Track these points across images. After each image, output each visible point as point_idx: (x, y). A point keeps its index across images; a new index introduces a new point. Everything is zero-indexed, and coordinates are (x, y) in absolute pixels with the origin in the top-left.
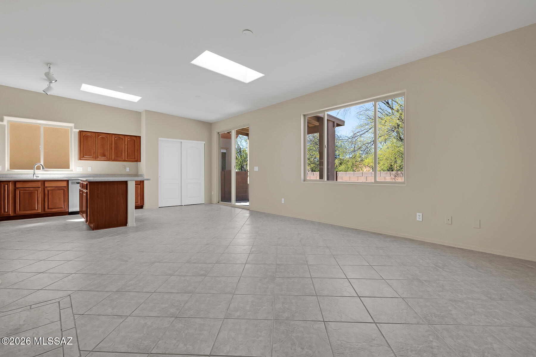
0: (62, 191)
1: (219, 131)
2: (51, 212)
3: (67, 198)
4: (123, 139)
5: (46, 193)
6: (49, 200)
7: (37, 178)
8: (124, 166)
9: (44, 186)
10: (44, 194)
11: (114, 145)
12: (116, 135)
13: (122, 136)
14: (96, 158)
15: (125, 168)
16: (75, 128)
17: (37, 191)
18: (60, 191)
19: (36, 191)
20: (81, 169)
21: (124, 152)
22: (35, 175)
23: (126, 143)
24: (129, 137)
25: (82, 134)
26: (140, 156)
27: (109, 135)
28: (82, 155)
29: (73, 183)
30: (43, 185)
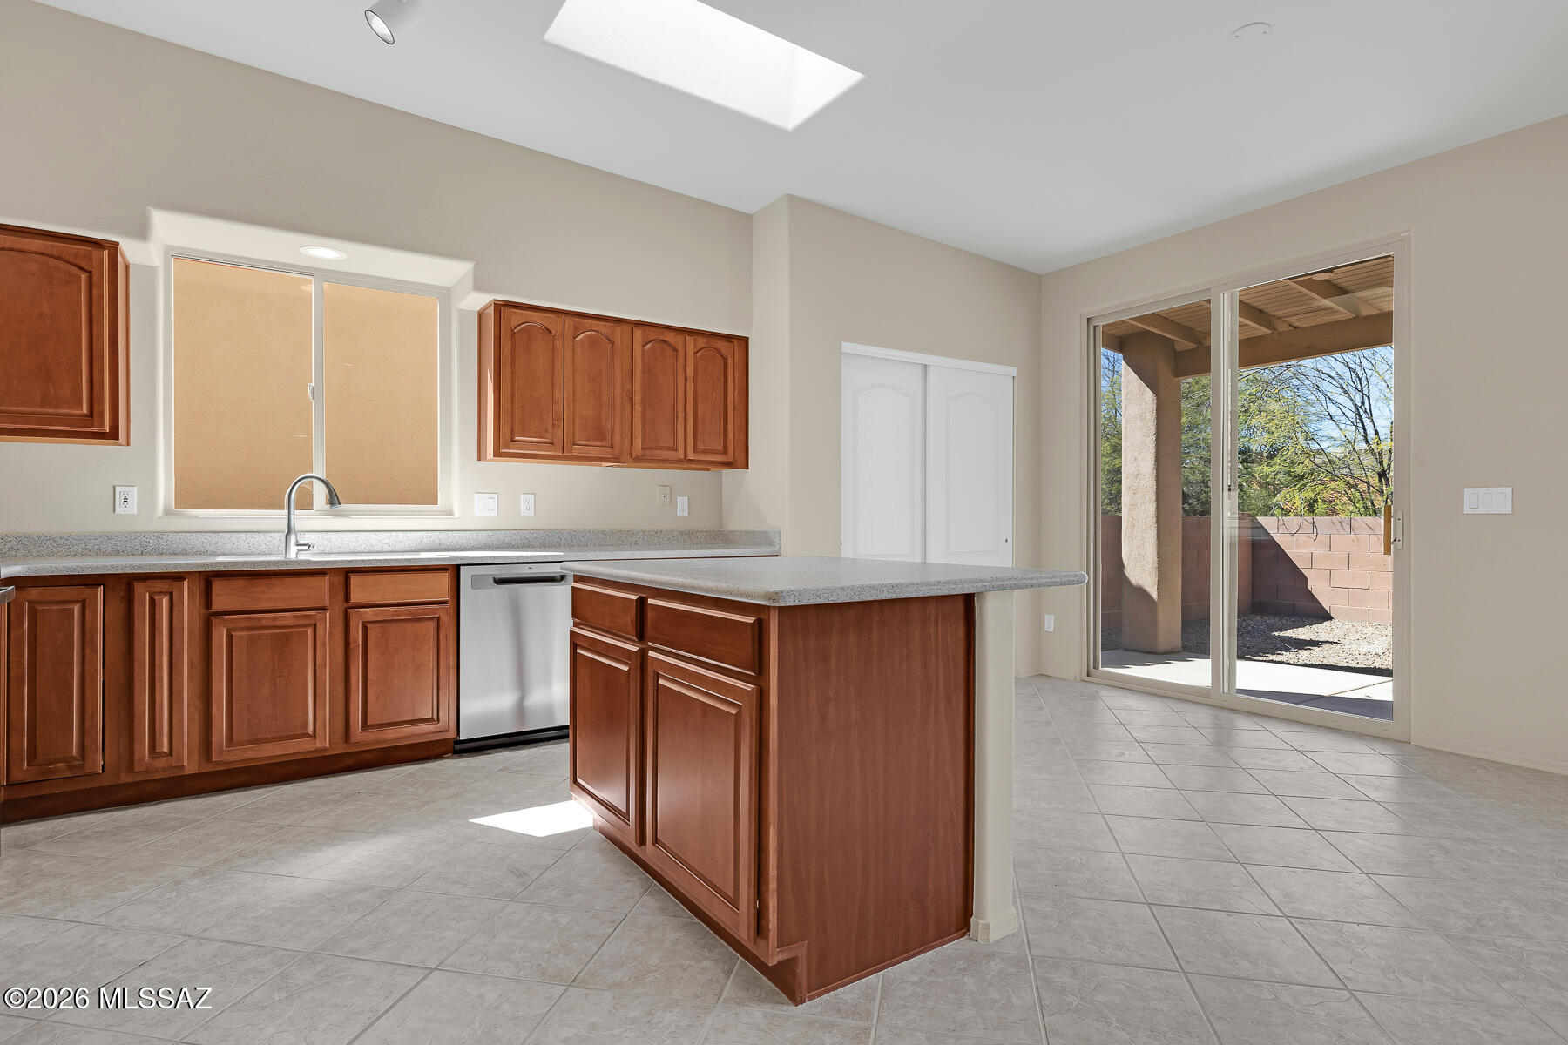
0: (432, 625)
1: (1093, 309)
2: (377, 742)
3: (453, 663)
4: (676, 350)
5: (356, 641)
6: (371, 676)
7: (302, 557)
8: (668, 489)
9: (347, 598)
10: (347, 644)
11: (643, 378)
12: (647, 328)
13: (672, 333)
14: (563, 452)
15: (673, 502)
16: (479, 286)
17: (315, 625)
18: (417, 625)
19: (310, 631)
20: (493, 504)
21: (681, 415)
22: (293, 539)
23: (690, 373)
24: (702, 341)
25: (509, 320)
26: (743, 436)
27: (618, 329)
28: (505, 430)
29: (477, 582)
30: (341, 597)
